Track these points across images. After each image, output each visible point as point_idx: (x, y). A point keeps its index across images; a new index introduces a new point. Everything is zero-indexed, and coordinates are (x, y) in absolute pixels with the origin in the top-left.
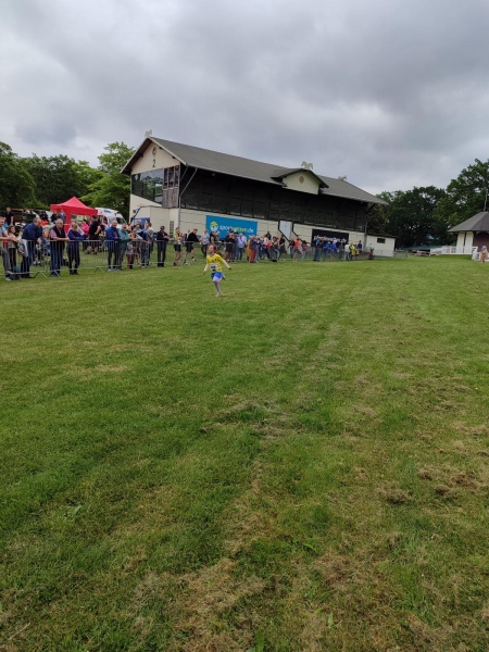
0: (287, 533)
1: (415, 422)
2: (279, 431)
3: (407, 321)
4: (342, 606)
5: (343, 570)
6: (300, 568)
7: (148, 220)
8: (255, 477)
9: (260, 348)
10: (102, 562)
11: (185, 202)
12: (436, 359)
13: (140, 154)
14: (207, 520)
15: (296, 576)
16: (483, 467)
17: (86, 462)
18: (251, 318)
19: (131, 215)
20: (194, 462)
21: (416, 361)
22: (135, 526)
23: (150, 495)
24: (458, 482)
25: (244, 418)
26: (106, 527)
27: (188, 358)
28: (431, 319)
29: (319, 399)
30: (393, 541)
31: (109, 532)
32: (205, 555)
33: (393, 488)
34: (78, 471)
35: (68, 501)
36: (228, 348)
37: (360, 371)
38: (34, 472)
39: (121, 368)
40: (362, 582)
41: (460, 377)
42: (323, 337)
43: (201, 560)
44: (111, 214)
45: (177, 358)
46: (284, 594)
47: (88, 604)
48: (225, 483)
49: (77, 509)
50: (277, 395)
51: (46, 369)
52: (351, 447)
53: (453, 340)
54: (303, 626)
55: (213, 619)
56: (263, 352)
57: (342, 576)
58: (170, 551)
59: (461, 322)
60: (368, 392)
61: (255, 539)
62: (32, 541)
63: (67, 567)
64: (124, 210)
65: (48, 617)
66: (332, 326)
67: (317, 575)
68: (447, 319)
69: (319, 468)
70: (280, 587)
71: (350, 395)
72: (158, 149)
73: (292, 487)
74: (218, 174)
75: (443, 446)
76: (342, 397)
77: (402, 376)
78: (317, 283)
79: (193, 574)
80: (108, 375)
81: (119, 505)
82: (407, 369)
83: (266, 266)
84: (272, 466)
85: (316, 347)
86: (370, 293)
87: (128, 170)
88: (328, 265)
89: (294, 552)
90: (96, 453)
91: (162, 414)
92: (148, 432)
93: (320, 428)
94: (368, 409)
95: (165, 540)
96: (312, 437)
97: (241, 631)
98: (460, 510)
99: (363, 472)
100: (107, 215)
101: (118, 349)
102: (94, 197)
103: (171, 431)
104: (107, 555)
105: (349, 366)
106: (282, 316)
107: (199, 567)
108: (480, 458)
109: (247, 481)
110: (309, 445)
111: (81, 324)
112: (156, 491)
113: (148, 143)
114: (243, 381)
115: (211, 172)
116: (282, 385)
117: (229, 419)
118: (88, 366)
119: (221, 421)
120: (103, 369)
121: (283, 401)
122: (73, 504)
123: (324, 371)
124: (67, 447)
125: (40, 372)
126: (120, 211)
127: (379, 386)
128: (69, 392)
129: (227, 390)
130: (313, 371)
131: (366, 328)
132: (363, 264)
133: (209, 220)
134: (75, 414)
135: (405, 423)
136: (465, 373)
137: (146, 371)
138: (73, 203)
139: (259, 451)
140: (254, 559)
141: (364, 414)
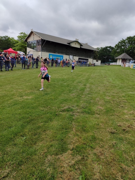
0: (85, 143)
1: (114, 111)
2: (78, 114)
3: (107, 83)
4: (103, 162)
5: (102, 152)
6: (90, 152)
7: (32, 55)
8: (73, 127)
9: (69, 91)
10: (34, 153)
11: (43, 50)
12: (117, 94)
13: (29, 36)
14: (62, 140)
15: (89, 154)
16: (134, 122)
17: (25, 124)
18: (65, 83)
19: (27, 53)
20: (56, 123)
21: (111, 94)
22: (42, 142)
23: (45, 133)
24: (128, 127)
25: (68, 110)
26: (34, 143)
27: (49, 94)
28: (114, 82)
29: (87, 105)
30: (114, 144)
31: (35, 144)
32: (63, 150)
33: (112, 129)
34: (23, 127)
35: (21, 136)
36: (60, 91)
37: (97, 97)
38: (10, 127)
39: (30, 97)
40: (108, 155)
41: (124, 98)
42: (85, 88)
43: (62, 151)
44: (21, 53)
45: (46, 94)
46: (87, 160)
47: (32, 165)
48: (65, 129)
49: (24, 138)
50: (76, 104)
51: (8, 98)
52: (98, 118)
53: (120, 88)
54: (93, 169)
55: (69, 168)
56: (70, 92)
57: (102, 154)
58: (53, 149)
59: (122, 83)
60: (100, 103)
61: (76, 144)
62: (13, 148)
63: (24, 155)
64: (25, 52)
65: (21, 170)
66: (87, 85)
67: (95, 154)
68: (117, 82)
69: (91, 124)
70: (86, 158)
71: (95, 104)
72: (35, 35)
73: (84, 130)
74: (52, 42)
75: (123, 117)
76: (93, 104)
77: (108, 98)
78: (81, 73)
79: (61, 155)
80: (27, 99)
81: (36, 136)
82: (109, 96)
83: (67, 68)
84: (77, 124)
85: (84, 90)
86: (96, 75)
87: (26, 41)
88: (84, 68)
89: (88, 148)
90: (27, 122)
91: (45, 110)
92: (41, 115)
93: (89, 113)
94: (101, 108)
95: (51, 146)
96: (87, 116)
97: (77, 171)
98: (130, 135)
99: (102, 125)
100: (20, 53)
101: (29, 92)
102: (16, 48)
103: (48, 115)
104: (35, 151)
105: (94, 96)
106: (73, 82)
107: (62, 153)
108: (133, 120)
109: (71, 128)
110: (86, 118)
111: (16, 85)
112: (46, 132)
113: (32, 33)
114: (66, 100)
115: (50, 41)
116: (77, 101)
117: (63, 111)
118: (21, 97)
119: (61, 112)
120: (25, 97)
121: (77, 106)
122: (23, 137)
123: (87, 97)
124: (19, 120)
125: (7, 99)
126: (24, 52)
127: (103, 101)
128: (16, 104)
129: (61, 103)
130: (84, 97)
131: (97, 85)
132: (93, 67)
133: (50, 55)
134: (19, 111)
135: (112, 111)
136: (125, 97)
137: (38, 98)
138: (10, 50)
139: (73, 120)
140: (77, 150)
141: (100, 109)
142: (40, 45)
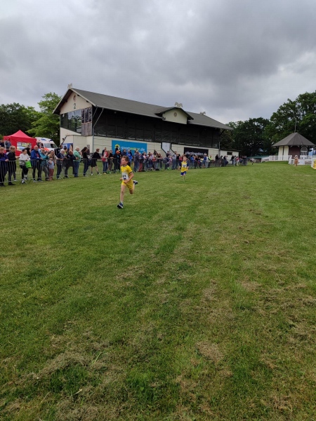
7: (72, 145)
11: (96, 132)
13: (65, 100)
19: (61, 142)
42: (180, 239)
44: (46, 141)
59: (292, 216)
66: (189, 226)
72: (77, 97)
74: (118, 112)
77: (249, 287)
82: (253, 276)
87: (58, 111)
93: (151, 397)
94: (213, 349)
100: (43, 142)
102: (36, 130)
105: (198, 275)
113: (70, 93)
115: (113, 111)
121: (118, 341)
123: (173, 285)
126: (53, 139)
129: (60, 325)
130: (162, 286)
131: (217, 227)
133: (114, 143)
138: (19, 134)
142: (90, 121)
